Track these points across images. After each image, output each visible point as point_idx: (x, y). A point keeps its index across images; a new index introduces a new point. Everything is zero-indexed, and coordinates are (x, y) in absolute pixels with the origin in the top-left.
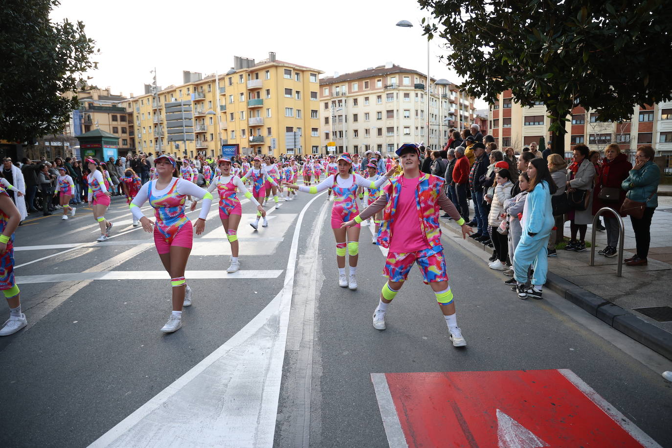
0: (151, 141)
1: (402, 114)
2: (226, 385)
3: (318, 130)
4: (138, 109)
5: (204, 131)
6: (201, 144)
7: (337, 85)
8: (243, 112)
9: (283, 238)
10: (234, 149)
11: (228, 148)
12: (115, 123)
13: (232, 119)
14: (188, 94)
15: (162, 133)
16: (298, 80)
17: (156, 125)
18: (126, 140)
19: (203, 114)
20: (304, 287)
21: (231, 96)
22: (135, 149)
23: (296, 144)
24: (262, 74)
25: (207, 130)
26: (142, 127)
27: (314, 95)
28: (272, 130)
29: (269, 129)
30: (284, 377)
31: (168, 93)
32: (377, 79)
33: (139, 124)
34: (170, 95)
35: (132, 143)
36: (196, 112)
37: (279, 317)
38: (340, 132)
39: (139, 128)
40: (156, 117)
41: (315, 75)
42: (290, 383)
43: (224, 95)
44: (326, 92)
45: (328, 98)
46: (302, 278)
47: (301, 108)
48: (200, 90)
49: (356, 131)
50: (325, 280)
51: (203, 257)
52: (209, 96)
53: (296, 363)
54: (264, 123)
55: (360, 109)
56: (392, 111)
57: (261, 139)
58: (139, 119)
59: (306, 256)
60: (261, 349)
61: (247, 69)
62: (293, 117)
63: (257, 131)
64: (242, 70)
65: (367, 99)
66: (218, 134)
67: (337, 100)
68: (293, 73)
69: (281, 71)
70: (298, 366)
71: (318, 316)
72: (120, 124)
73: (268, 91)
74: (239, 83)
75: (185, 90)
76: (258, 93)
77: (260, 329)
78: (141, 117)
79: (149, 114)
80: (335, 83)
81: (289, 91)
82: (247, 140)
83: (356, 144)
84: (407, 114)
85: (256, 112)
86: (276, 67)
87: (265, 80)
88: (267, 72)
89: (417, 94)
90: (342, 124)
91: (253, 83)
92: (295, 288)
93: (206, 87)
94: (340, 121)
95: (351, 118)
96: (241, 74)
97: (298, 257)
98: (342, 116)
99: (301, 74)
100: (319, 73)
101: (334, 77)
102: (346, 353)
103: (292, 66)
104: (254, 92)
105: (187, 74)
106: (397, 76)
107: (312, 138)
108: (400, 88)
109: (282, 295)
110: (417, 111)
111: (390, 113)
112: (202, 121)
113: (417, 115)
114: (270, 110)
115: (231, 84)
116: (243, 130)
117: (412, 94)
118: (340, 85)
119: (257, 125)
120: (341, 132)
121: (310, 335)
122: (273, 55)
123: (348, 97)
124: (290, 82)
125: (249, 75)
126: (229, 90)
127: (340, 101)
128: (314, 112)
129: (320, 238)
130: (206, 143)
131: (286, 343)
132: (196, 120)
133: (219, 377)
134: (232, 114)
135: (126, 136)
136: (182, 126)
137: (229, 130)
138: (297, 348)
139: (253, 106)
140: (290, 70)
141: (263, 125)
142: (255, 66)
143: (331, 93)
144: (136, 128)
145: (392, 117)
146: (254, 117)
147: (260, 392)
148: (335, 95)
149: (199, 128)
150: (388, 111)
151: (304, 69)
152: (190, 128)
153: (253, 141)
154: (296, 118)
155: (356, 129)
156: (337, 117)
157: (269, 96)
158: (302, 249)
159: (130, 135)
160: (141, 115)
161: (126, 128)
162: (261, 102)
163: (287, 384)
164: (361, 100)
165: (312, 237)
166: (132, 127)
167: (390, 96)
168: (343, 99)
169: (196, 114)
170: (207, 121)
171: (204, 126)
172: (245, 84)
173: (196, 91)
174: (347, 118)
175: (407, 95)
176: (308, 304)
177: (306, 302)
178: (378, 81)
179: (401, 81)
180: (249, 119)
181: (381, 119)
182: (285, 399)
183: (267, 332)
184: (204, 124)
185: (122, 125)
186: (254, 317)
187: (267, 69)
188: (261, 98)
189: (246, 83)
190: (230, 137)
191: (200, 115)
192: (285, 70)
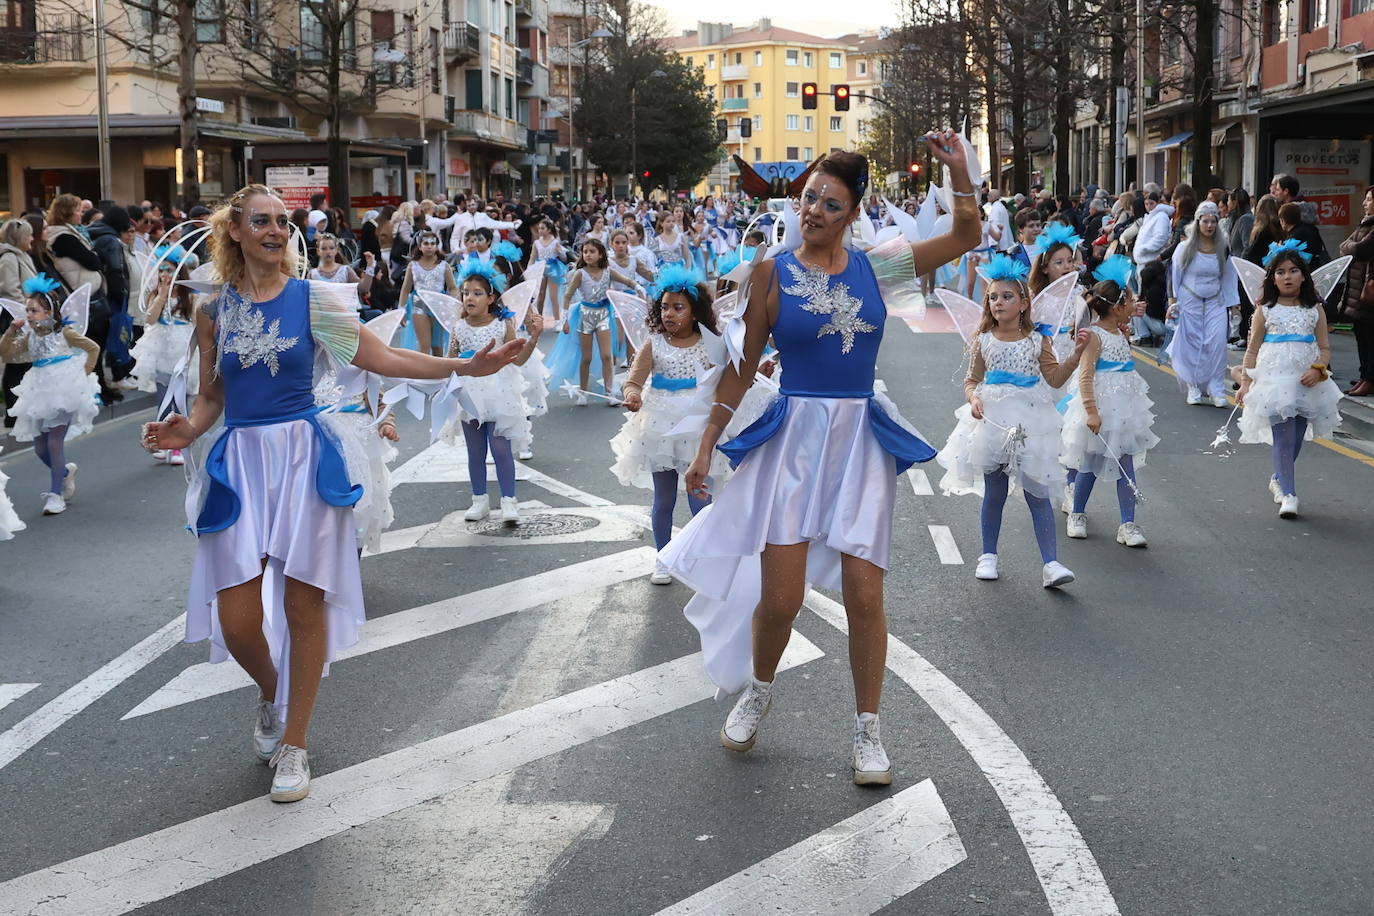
16: (809, 63)
24: (746, 57)
41: (839, 53)
61: (722, 48)
64: (714, 47)
68: (801, 54)
69: (782, 53)
73: (758, 87)
76: (740, 88)
81: (793, 87)
86: (773, 46)
87: (753, 68)
88: (758, 53)
91: (732, 72)
96: (711, 53)
99: (814, 53)
103: (799, 44)
104: (733, 85)
114: (761, 118)
122: (766, 23)
124: (797, 69)
125: (725, 56)
128: (837, 118)
139: (731, 111)
140: (796, 52)
142: (734, 36)
151: (820, 46)
157: (760, 94)
162: (746, 104)
172: (716, 73)
187: (756, 50)
188: (745, 96)
189: (720, 70)
192: (788, 51)
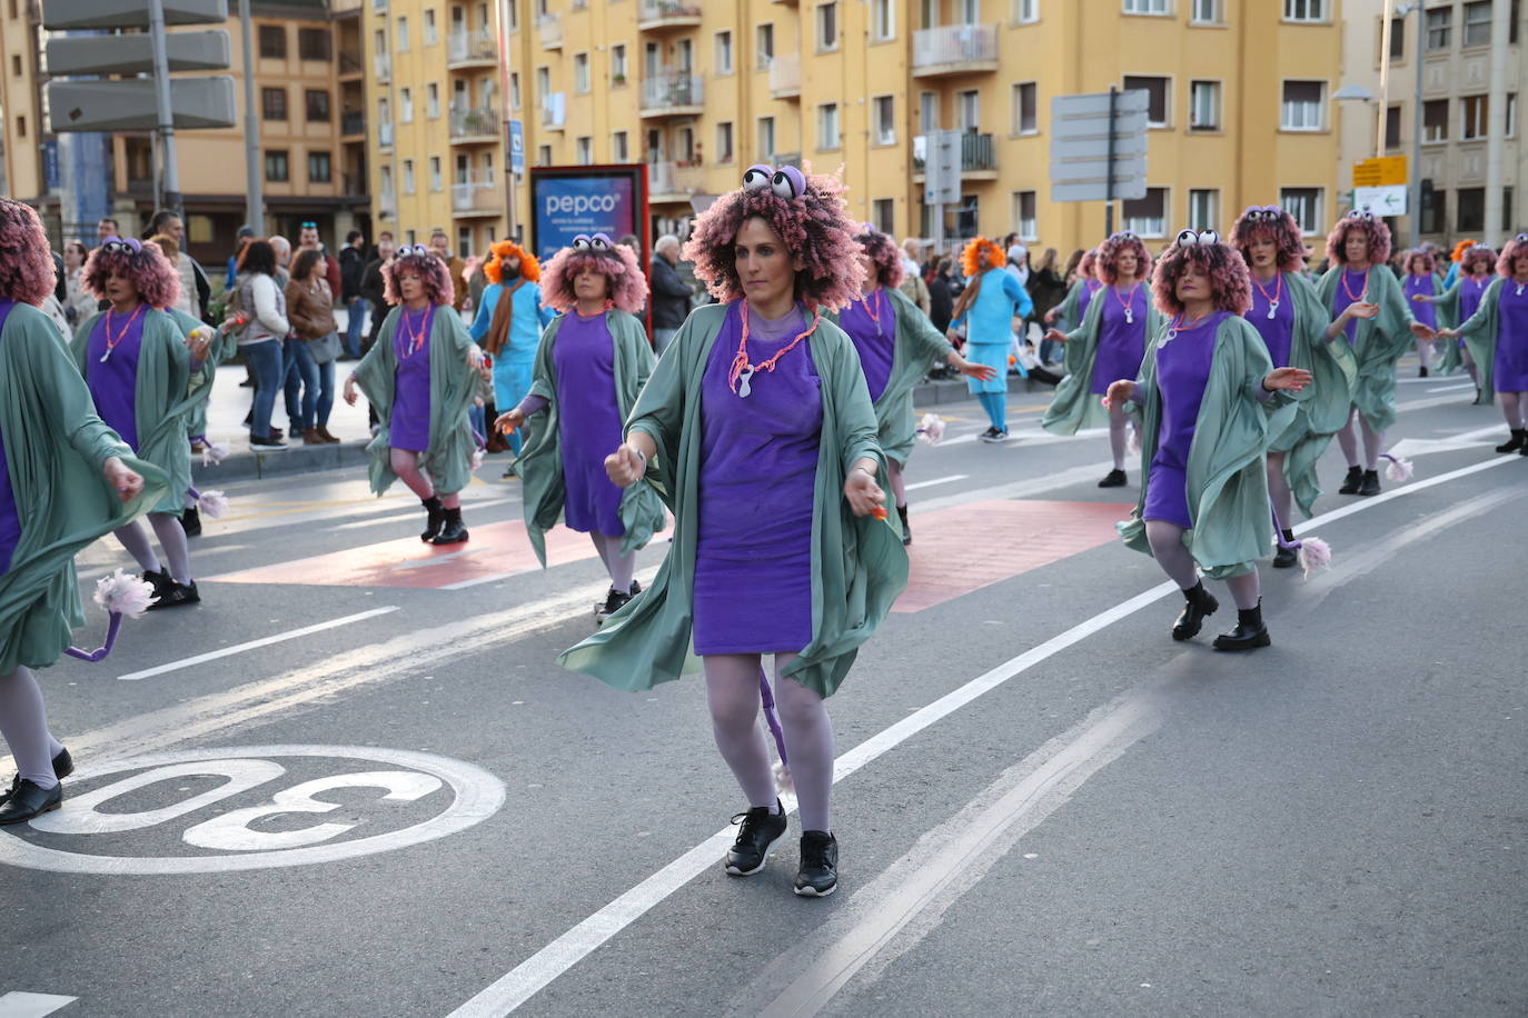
0: (437, 160)
3: (1329, 95)
5: (684, 110)
6: (670, 179)
11: (574, 192)
12: (272, 67)
13: (829, 39)
15: (487, 120)
17: (464, 78)
18: (327, 155)
19: (685, 14)
22: (368, 203)
23: (1123, 169)
25: (702, 104)
26: (398, 86)
28: (1043, 100)
29: (1026, 91)
33: (386, 73)
35: (355, 170)
38: (1470, 102)
39: (384, 92)
40: (464, 36)
54: (996, 60)
57: (981, 149)
58: (387, 47)
62: (1171, 18)
63: (959, 108)
66: (755, 125)
72: (297, 74)
78: (397, 40)
79: (432, 22)
82: (903, 161)
90: (1486, 53)
94: (1478, 34)
107: (1282, 139)
112: (680, 53)
116: (885, 102)
119: (959, 68)
120: (1475, 104)
130: (691, 179)
132: (651, 48)
135: (327, 134)
136: (143, 21)
137: (811, 102)
141: (987, 66)
144: (373, 93)
146: (945, 20)
149: (661, 93)
154: (1188, 26)
156: (1458, 15)
159: (346, 130)
160: (397, 25)
161: (326, 94)
166: (354, 89)
170: (706, 51)
171: (689, 84)
180: (919, 35)
184: (688, 70)
185: (311, 78)
190: (815, 145)
191: (670, 21)
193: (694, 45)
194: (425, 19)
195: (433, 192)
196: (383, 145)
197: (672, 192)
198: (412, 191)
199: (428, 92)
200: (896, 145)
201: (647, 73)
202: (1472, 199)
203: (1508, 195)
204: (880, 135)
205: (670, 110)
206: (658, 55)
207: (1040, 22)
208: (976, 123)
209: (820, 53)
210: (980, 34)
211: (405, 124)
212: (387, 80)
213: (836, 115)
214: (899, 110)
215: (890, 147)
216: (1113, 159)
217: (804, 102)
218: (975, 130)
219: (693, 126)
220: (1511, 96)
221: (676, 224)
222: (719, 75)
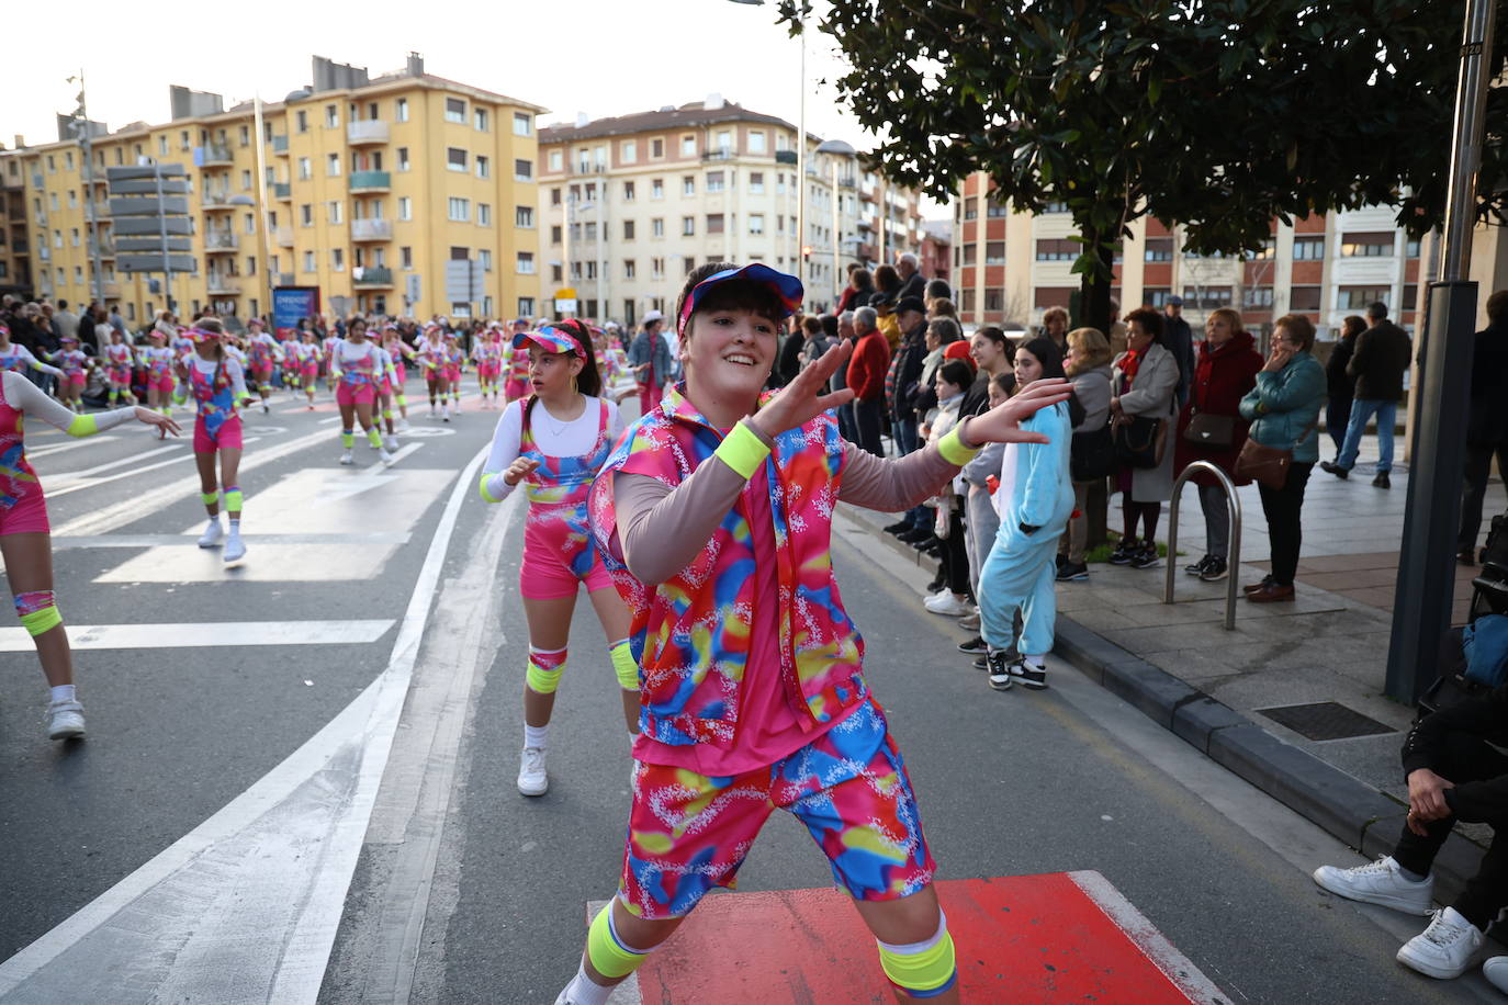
0: (78, 268)
1: (745, 223)
2: (173, 957)
3: (535, 258)
4: (39, 181)
5: (229, 250)
6: (221, 282)
7: (583, 145)
8: (335, 204)
9: (410, 535)
10: (305, 300)
11: (289, 295)
13: (308, 219)
14: (186, 150)
15: (110, 249)
16: (482, 127)
19: (228, 203)
20: (444, 665)
21: (303, 160)
23: (475, 290)
24: (387, 108)
25: (238, 247)
26: (52, 228)
27: (524, 167)
28: (414, 255)
29: (406, 251)
30: (348, 922)
31: (128, 141)
32: (682, 136)
33: (43, 221)
34: (133, 148)
35: (22, 272)
36: (207, 197)
37: (362, 751)
38: (590, 264)
39: (42, 231)
40: (93, 206)
41: (527, 118)
42: (362, 938)
43: (286, 157)
44: (556, 160)
45: (561, 177)
46: (444, 642)
47: (490, 200)
48: (218, 140)
49: (630, 264)
50: (503, 646)
51: (178, 586)
52: (242, 159)
53: (387, 881)
54: (392, 235)
55: (643, 207)
56: (720, 217)
57: (385, 275)
58: (43, 208)
59: (463, 581)
60: (296, 843)
61: (347, 92)
62: (469, 223)
63: (374, 256)
64: (334, 93)
65: (658, 183)
66: (268, 258)
67: (582, 183)
68: (469, 108)
69: (439, 101)
70: (392, 889)
71: (470, 746)
73: (404, 154)
74: (325, 126)
75: (175, 139)
76: (378, 157)
77: (302, 786)
78: (50, 205)
79: (73, 198)
80: (579, 141)
81: (458, 156)
82: (348, 278)
83: (629, 296)
84: (756, 224)
85: (372, 207)
86: (426, 91)
87: (397, 123)
88: (402, 102)
89: (781, 178)
90: (595, 244)
91: (363, 131)
92: (418, 670)
93: (234, 133)
94: (591, 236)
95: (618, 231)
96: (330, 103)
97: (440, 586)
98: (594, 224)
99: (490, 112)
100: (537, 111)
101: (578, 126)
102: (526, 847)
103: (465, 91)
104: (367, 151)
105: (181, 96)
106: (734, 130)
107: (518, 277)
108: (742, 159)
109: (381, 689)
110: (781, 218)
111: (715, 220)
112: (224, 221)
113: (781, 227)
114: (408, 202)
115: (303, 128)
116: (338, 253)
117: (770, 176)
118: (590, 145)
119: (375, 238)
120: (592, 265)
121: (440, 800)
122: (416, 63)
123: (610, 177)
124: (464, 130)
125: (353, 108)
126: (298, 145)
127: (591, 187)
128: (525, 211)
129: (507, 535)
130: (234, 281)
131: (370, 824)
132: (209, 219)
133: (156, 934)
134: (307, 208)
136: (157, 233)
137: (300, 248)
138: (397, 836)
139: (363, 190)
140: (462, 103)
141: (388, 238)
142: (368, 83)
143: (568, 167)
144: (33, 231)
145: (720, 229)
146: (366, 216)
147: (269, 973)
148: (578, 171)
149: (215, 241)
150: (711, 217)
151: (499, 101)
152: (180, 237)
153: (364, 280)
154: (476, 226)
155: (629, 257)
156: (583, 228)
157: (407, 165)
158: (456, 561)
159: (15, 250)
160: (49, 198)
162: (386, 180)
163: (350, 942)
164: (643, 186)
165: (485, 531)
166: (21, 229)
167: (715, 178)
168: (599, 182)
169: (207, 202)
170: (239, 224)
171: (231, 237)
172: (340, 133)
173: (208, 143)
174: (610, 229)
175: (756, 178)
176: (448, 712)
177: (443, 708)
178: (688, 139)
179: (742, 143)
180: (354, 222)
181: (692, 234)
182: (338, 988)
183: (320, 793)
184: (229, 231)
186: (291, 752)
187: (400, 95)
188: (384, 169)
189: (345, 129)
190: (301, 269)
191: (219, 207)
192: (449, 100)
193: (232, 220)
194: (68, 196)
195: (77, 284)
196: (42, 259)
197: (225, 289)
198: (62, 283)
199: (72, 233)
200: (344, 272)
201: (207, 231)
202: (593, 304)
203: (606, 303)
204: (335, 265)
205: (220, 249)
206: (212, 222)
207: (411, 221)
208: (382, 262)
209: (304, 227)
210: (383, 225)
211: (57, 249)
212: (44, 225)
213: (313, 257)
214: (346, 256)
215: (341, 272)
216: (471, 286)
217: (296, 250)
218: (381, 267)
219: (234, 258)
220: (606, 263)
221: (226, 304)
222: (246, 234)
